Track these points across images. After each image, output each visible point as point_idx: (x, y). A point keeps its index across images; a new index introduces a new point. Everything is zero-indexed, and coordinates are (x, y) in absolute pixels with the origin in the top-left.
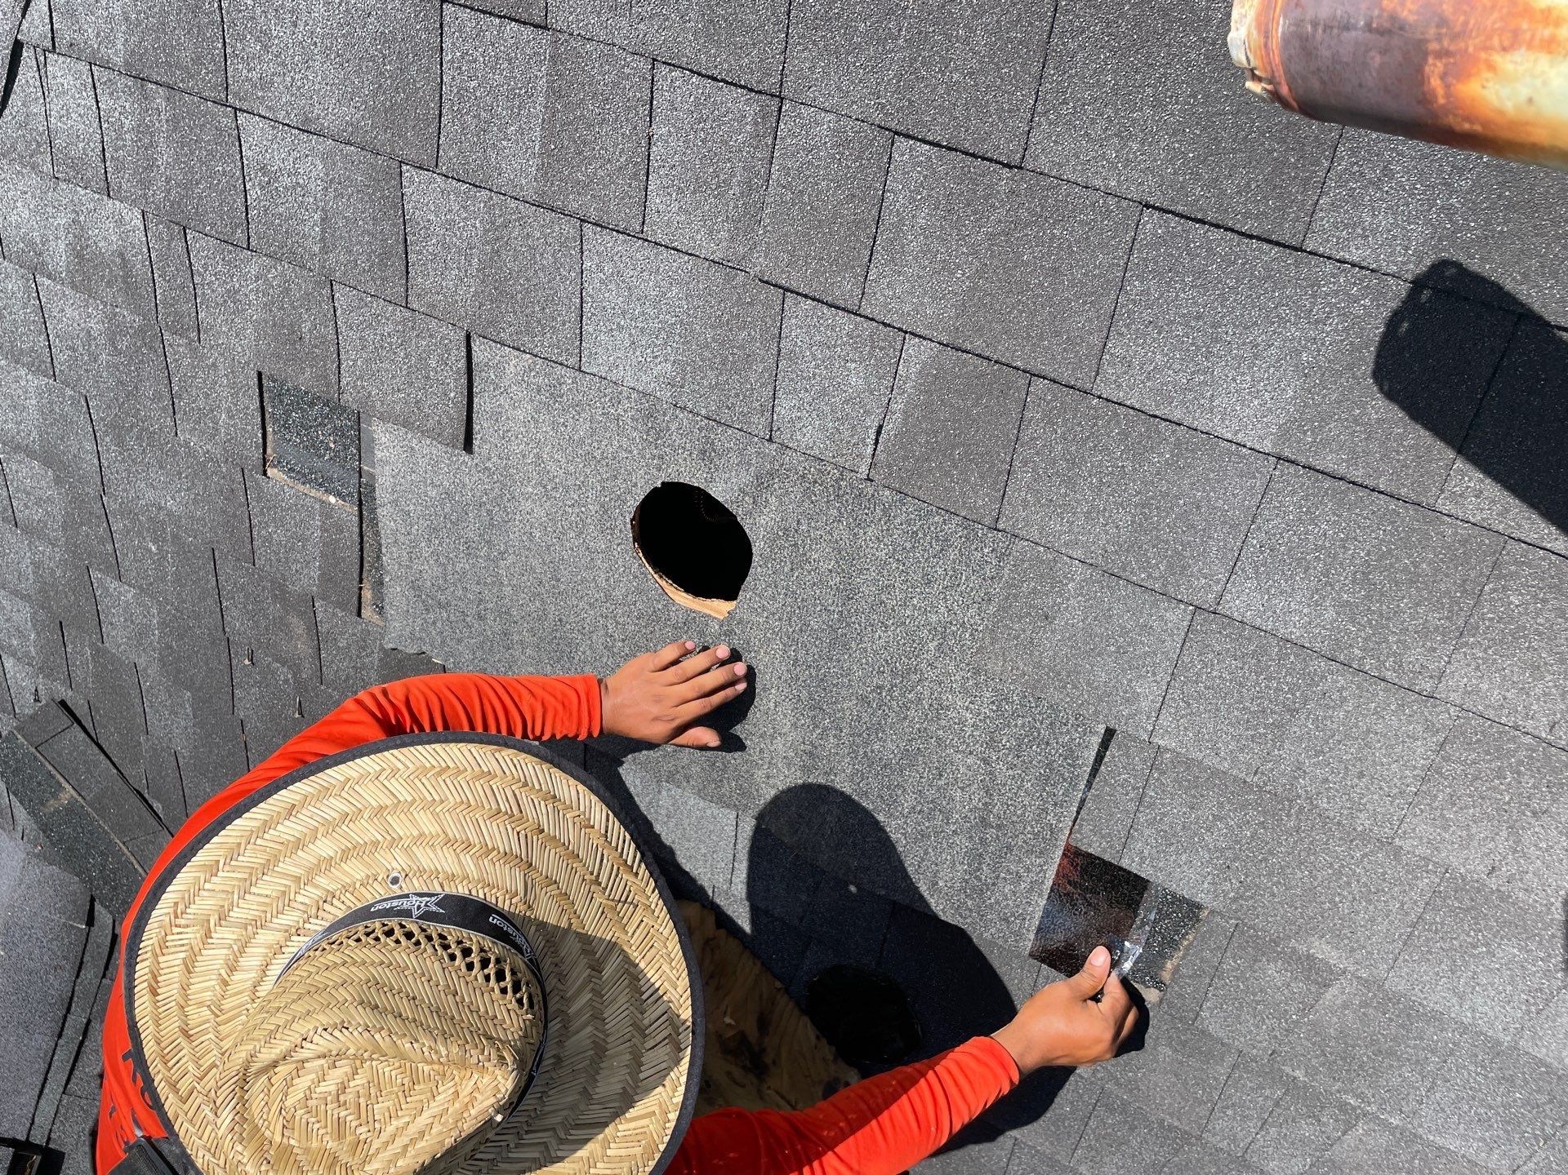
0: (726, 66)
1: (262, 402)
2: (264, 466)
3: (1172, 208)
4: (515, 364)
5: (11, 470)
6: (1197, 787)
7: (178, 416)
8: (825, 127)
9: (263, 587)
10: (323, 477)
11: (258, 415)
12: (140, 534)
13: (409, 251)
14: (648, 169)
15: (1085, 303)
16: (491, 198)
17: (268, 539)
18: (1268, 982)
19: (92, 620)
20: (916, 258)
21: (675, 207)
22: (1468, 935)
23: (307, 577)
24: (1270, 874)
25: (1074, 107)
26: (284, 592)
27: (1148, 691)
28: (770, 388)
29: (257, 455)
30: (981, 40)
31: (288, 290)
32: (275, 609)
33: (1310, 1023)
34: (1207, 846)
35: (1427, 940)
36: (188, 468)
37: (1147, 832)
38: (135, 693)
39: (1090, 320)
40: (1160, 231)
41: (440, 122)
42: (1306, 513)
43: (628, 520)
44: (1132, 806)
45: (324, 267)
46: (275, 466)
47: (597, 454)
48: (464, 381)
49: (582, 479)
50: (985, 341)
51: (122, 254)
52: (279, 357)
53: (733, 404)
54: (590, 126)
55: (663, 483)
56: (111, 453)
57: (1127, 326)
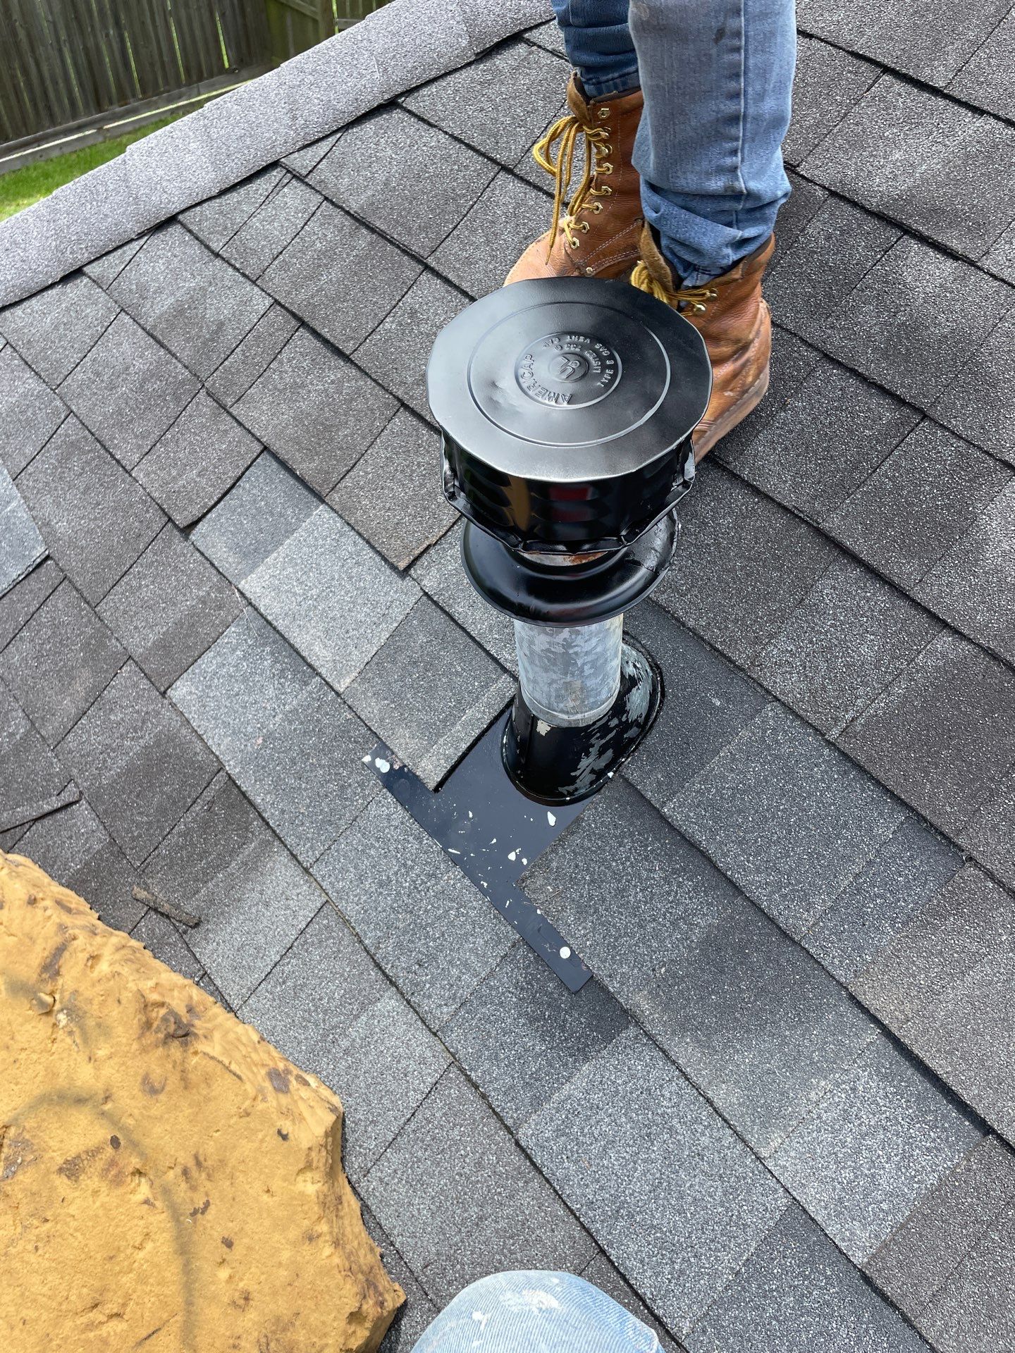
1: (243, 473)
7: (148, 457)
17: (133, 590)
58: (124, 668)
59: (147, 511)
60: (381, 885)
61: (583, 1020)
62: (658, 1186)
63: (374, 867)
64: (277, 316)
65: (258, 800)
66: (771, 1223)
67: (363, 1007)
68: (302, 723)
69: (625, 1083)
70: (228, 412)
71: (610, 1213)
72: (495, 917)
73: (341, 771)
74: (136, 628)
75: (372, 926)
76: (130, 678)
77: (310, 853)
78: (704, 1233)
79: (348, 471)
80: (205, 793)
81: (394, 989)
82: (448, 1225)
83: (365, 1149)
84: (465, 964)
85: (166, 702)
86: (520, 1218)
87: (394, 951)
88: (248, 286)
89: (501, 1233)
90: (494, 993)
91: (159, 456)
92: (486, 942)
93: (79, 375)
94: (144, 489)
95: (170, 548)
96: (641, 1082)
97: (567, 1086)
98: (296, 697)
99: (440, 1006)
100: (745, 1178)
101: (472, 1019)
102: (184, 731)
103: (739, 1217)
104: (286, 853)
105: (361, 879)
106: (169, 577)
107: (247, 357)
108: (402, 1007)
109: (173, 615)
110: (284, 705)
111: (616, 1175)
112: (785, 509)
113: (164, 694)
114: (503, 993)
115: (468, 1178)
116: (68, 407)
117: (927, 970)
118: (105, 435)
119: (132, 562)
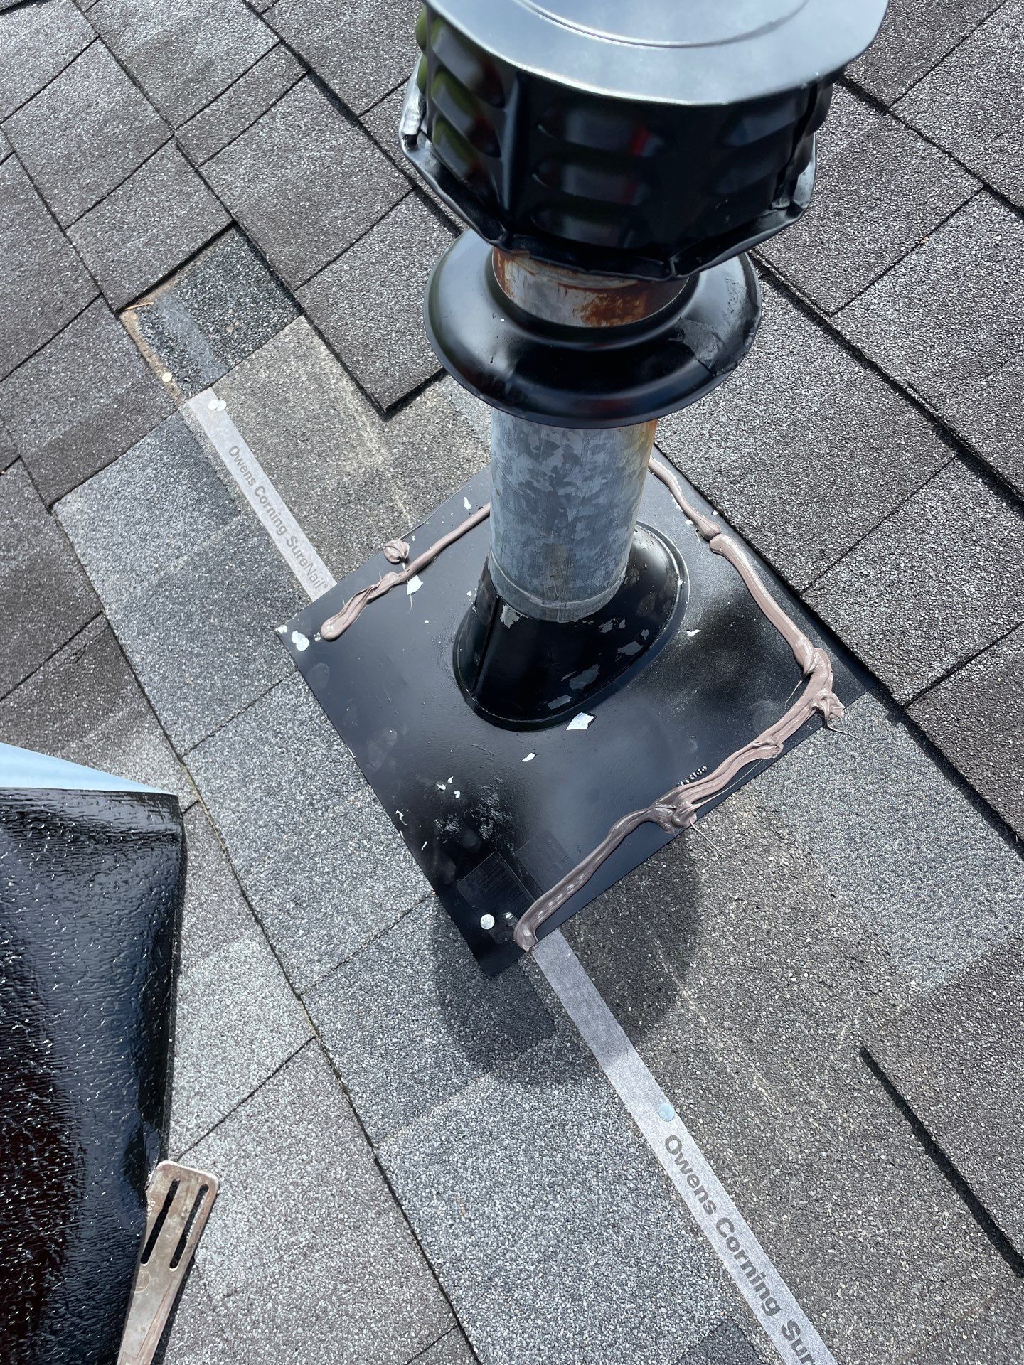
1: (200, 250)
2: (128, 305)
7: (91, 215)
11: (181, 258)
14: (890, 269)
17: (39, 375)
21: (892, 315)
23: (37, 435)
28: (851, 541)
29: (134, 291)
46: (139, 313)
51: (212, 64)
53: (785, 531)
58: (11, 470)
59: (76, 281)
60: (269, 792)
61: (493, 1015)
62: (550, 1257)
63: (264, 768)
64: (281, 59)
65: (137, 659)
66: (695, 1338)
67: (216, 946)
68: (209, 571)
69: (534, 1109)
70: (197, 171)
71: (479, 1279)
72: (405, 860)
73: (246, 640)
74: (34, 421)
75: (246, 843)
76: (14, 482)
77: (188, 737)
78: (601, 1332)
79: (330, 263)
80: (75, 640)
81: (259, 928)
82: (267, 1247)
83: (182, 1127)
84: (355, 913)
85: (52, 518)
86: (361, 1259)
87: (267, 880)
88: (252, 19)
89: (334, 1273)
90: (384, 958)
91: (103, 215)
92: (388, 890)
93: (32, 109)
94: (78, 253)
95: (93, 329)
96: (555, 1111)
97: (455, 1099)
98: (210, 538)
99: (312, 961)
100: (671, 1271)
101: (350, 986)
102: (65, 557)
103: (653, 1321)
104: (159, 730)
105: (245, 780)
106: (85, 365)
107: (233, 106)
108: (264, 953)
109: (80, 414)
110: (193, 545)
111: (498, 1230)
112: (895, 386)
113: (50, 508)
114: (396, 961)
115: (304, 1192)
116: (11, 145)
117: (976, 1037)
118: (44, 181)
119: (45, 341)
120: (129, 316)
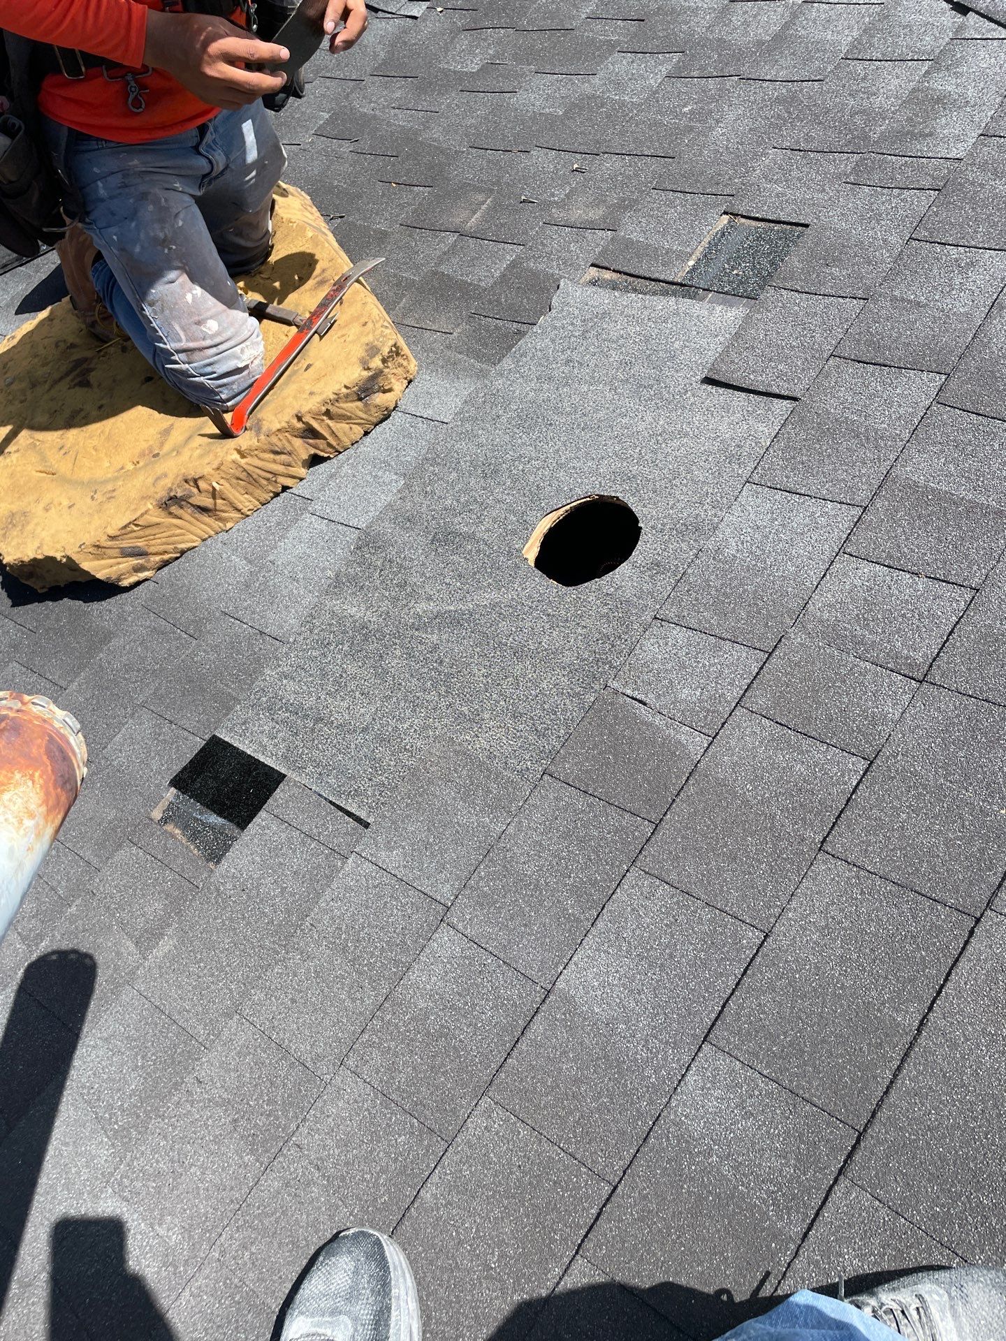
0: (958, 644)
2: (731, 214)
3: (760, 954)
4: (765, 432)
5: (779, 6)
6: (311, 879)
8: (890, 710)
9: (634, 192)
10: (712, 259)
11: (774, 217)
12: (701, 101)
13: (875, 367)
14: (893, 568)
15: (703, 875)
16: (902, 441)
18: (149, 902)
19: (640, 47)
20: (770, 757)
21: (858, 582)
22: (153, 1054)
23: (632, 230)
24: (231, 920)
25: (857, 899)
26: (625, 208)
27: (393, 859)
28: (696, 627)
29: (742, 211)
30: (926, 841)
31: (869, 263)
32: (613, 199)
33: (111, 926)
34: (264, 878)
35: (156, 1024)
36: (745, 151)
37: (283, 836)
38: (572, 69)
39: (689, 876)
40: (745, 941)
41: (973, 413)
42: (502, 1003)
43: (618, 495)
44: (305, 828)
45: (880, 296)
46: (729, 222)
47: (676, 482)
48: (761, 389)
49: (660, 465)
50: (692, 795)
51: (931, 136)
52: (817, 244)
53: (691, 595)
54: (939, 529)
55: (641, 528)
56: (773, 91)
57: (678, 902)
120: (726, 217)
